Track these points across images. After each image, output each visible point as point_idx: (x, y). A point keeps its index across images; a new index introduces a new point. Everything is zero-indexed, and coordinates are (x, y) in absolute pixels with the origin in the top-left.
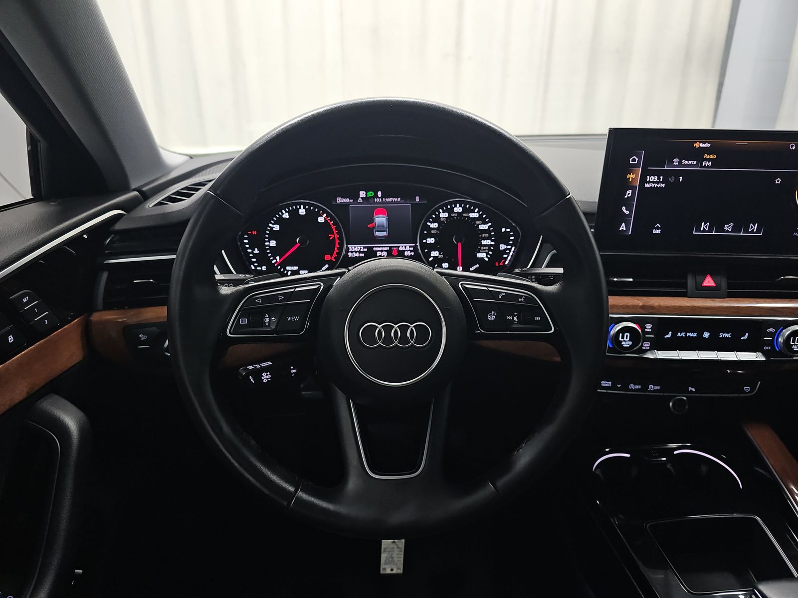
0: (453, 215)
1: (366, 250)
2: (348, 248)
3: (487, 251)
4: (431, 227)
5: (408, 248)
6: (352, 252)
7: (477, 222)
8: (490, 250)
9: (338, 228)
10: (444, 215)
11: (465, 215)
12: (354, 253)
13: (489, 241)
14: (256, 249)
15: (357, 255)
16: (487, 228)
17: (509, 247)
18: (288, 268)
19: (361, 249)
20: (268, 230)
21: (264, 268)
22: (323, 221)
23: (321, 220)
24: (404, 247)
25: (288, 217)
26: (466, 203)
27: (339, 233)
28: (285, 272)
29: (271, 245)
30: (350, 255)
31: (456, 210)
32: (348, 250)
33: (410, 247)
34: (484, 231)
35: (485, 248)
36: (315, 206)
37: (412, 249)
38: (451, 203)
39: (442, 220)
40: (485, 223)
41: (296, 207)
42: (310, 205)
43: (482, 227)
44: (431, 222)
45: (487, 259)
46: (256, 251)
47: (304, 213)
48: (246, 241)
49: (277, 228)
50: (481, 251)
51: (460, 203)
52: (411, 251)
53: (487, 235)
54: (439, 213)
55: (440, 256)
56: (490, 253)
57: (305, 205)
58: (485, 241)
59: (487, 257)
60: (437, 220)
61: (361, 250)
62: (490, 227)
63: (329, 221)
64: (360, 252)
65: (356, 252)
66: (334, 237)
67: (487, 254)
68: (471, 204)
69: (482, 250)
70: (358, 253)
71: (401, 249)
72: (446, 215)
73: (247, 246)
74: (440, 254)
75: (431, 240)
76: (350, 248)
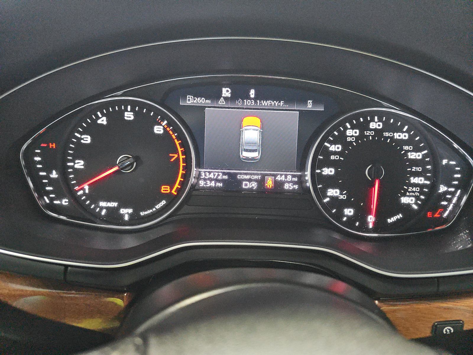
0: (367, 133)
1: (226, 177)
2: (200, 174)
3: (417, 194)
4: (330, 149)
5: (289, 178)
6: (205, 180)
7: (406, 148)
8: (421, 193)
9: (184, 144)
10: (352, 133)
11: (386, 134)
12: (208, 182)
13: (423, 179)
14: (54, 172)
15: (213, 184)
16: (420, 157)
17: (453, 189)
18: (102, 204)
19: (218, 175)
20: (73, 143)
21: (65, 202)
22: (162, 132)
23: (158, 130)
24: (283, 176)
25: (105, 123)
26: (389, 115)
27: (186, 152)
28: (98, 210)
29: (77, 166)
30: (202, 183)
31: (373, 125)
32: (198, 177)
33: (293, 176)
34: (415, 163)
35: (414, 189)
36: (150, 108)
37: (296, 179)
38: (364, 115)
39: (349, 139)
40: (417, 149)
41: (120, 108)
42: (142, 105)
43: (412, 156)
44: (331, 143)
45: (415, 207)
46: (54, 175)
47: (132, 118)
48: (37, 159)
49: (87, 139)
50: (408, 194)
51: (380, 115)
52: (295, 183)
53: (419, 169)
54: (346, 128)
55: (342, 197)
56: (422, 197)
57: (134, 104)
58: (417, 178)
59: (416, 203)
60: (341, 139)
61: (219, 178)
62: (424, 156)
63: (171, 133)
64: (217, 180)
65: (211, 180)
66: (178, 158)
67: (417, 198)
68: (397, 117)
69: (409, 192)
70: (213, 182)
71: (279, 178)
72: (356, 132)
73: (39, 166)
74: (341, 194)
75: (328, 171)
76: (203, 174)
